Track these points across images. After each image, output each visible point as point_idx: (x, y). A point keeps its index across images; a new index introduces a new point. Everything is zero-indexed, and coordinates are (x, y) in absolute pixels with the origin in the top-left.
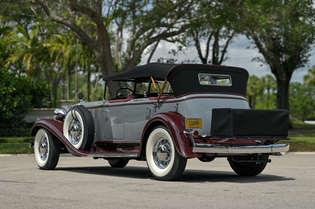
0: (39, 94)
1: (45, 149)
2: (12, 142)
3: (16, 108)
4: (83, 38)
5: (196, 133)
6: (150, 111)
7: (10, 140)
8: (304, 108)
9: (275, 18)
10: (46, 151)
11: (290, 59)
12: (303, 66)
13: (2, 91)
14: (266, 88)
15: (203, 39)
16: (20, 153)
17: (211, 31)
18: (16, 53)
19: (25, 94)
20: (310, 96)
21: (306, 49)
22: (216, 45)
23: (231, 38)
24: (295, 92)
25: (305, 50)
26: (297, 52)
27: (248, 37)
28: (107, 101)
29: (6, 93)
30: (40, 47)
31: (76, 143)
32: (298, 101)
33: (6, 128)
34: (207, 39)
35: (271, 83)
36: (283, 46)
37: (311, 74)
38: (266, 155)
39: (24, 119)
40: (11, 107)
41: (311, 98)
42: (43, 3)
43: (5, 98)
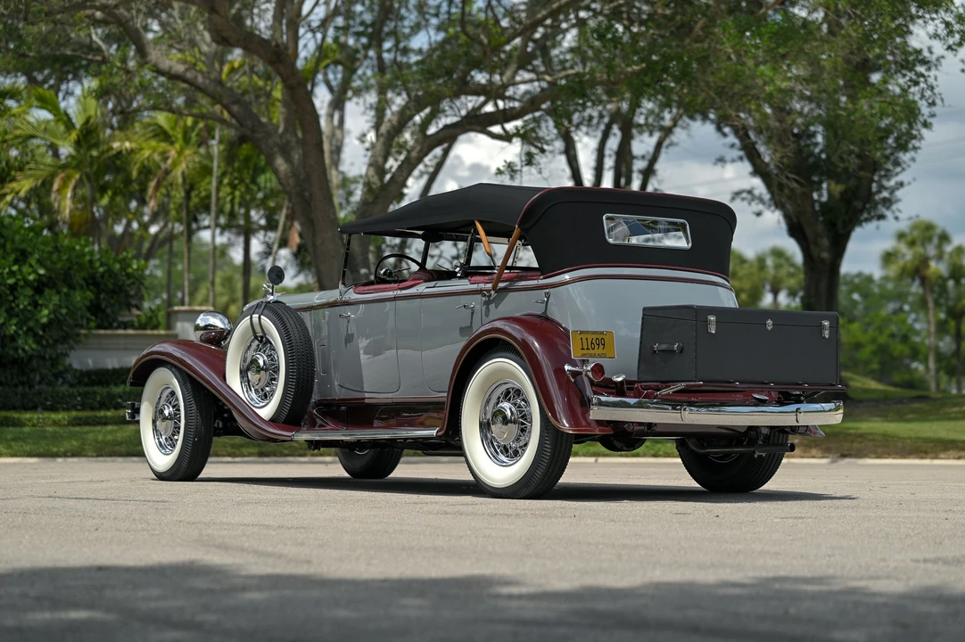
0: (111, 287)
1: (170, 424)
2: (34, 425)
3: (44, 327)
4: (242, 125)
5: (598, 369)
6: (472, 313)
7: (29, 420)
8: (883, 350)
9: (802, 72)
10: (175, 428)
11: (843, 194)
12: (881, 217)
13: (5, 275)
14: (768, 287)
15: (587, 134)
16: (65, 455)
17: (609, 110)
18: (30, 169)
19: (72, 287)
20: (902, 316)
21: (889, 166)
22: (624, 155)
23: (667, 131)
24: (855, 303)
25: (888, 170)
26: (862, 173)
27: (719, 129)
28: (350, 290)
29: (16, 283)
30: (103, 153)
31: (262, 404)
32: (865, 331)
33: (16, 386)
34: (599, 134)
35: (783, 272)
36: (823, 156)
37: (903, 248)
38: (781, 435)
39: (68, 361)
40: (31, 324)
41: (904, 322)
42: (127, 21)
43: (15, 298)
